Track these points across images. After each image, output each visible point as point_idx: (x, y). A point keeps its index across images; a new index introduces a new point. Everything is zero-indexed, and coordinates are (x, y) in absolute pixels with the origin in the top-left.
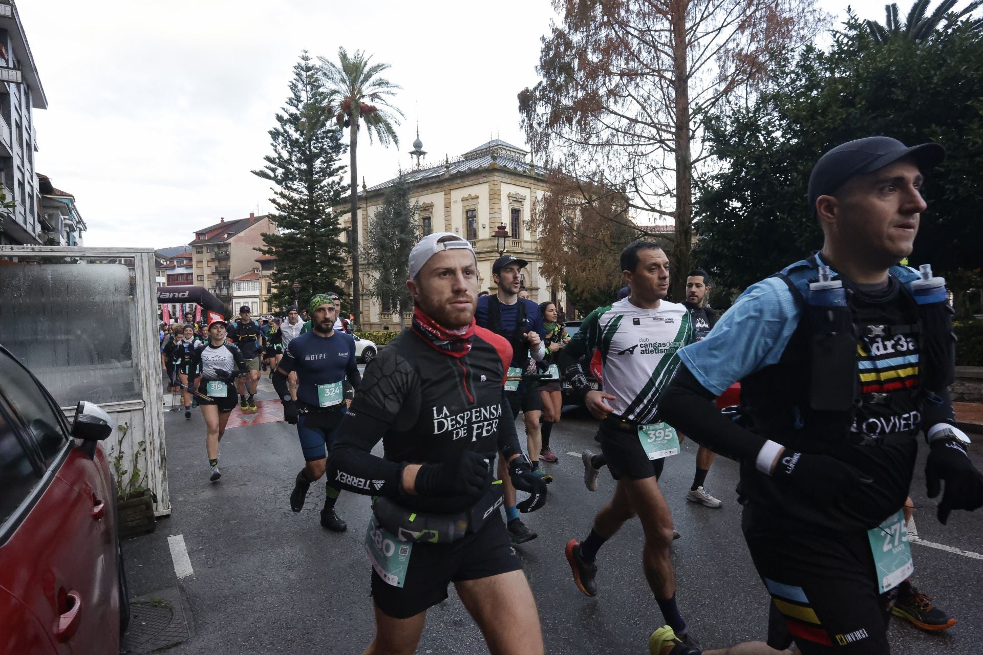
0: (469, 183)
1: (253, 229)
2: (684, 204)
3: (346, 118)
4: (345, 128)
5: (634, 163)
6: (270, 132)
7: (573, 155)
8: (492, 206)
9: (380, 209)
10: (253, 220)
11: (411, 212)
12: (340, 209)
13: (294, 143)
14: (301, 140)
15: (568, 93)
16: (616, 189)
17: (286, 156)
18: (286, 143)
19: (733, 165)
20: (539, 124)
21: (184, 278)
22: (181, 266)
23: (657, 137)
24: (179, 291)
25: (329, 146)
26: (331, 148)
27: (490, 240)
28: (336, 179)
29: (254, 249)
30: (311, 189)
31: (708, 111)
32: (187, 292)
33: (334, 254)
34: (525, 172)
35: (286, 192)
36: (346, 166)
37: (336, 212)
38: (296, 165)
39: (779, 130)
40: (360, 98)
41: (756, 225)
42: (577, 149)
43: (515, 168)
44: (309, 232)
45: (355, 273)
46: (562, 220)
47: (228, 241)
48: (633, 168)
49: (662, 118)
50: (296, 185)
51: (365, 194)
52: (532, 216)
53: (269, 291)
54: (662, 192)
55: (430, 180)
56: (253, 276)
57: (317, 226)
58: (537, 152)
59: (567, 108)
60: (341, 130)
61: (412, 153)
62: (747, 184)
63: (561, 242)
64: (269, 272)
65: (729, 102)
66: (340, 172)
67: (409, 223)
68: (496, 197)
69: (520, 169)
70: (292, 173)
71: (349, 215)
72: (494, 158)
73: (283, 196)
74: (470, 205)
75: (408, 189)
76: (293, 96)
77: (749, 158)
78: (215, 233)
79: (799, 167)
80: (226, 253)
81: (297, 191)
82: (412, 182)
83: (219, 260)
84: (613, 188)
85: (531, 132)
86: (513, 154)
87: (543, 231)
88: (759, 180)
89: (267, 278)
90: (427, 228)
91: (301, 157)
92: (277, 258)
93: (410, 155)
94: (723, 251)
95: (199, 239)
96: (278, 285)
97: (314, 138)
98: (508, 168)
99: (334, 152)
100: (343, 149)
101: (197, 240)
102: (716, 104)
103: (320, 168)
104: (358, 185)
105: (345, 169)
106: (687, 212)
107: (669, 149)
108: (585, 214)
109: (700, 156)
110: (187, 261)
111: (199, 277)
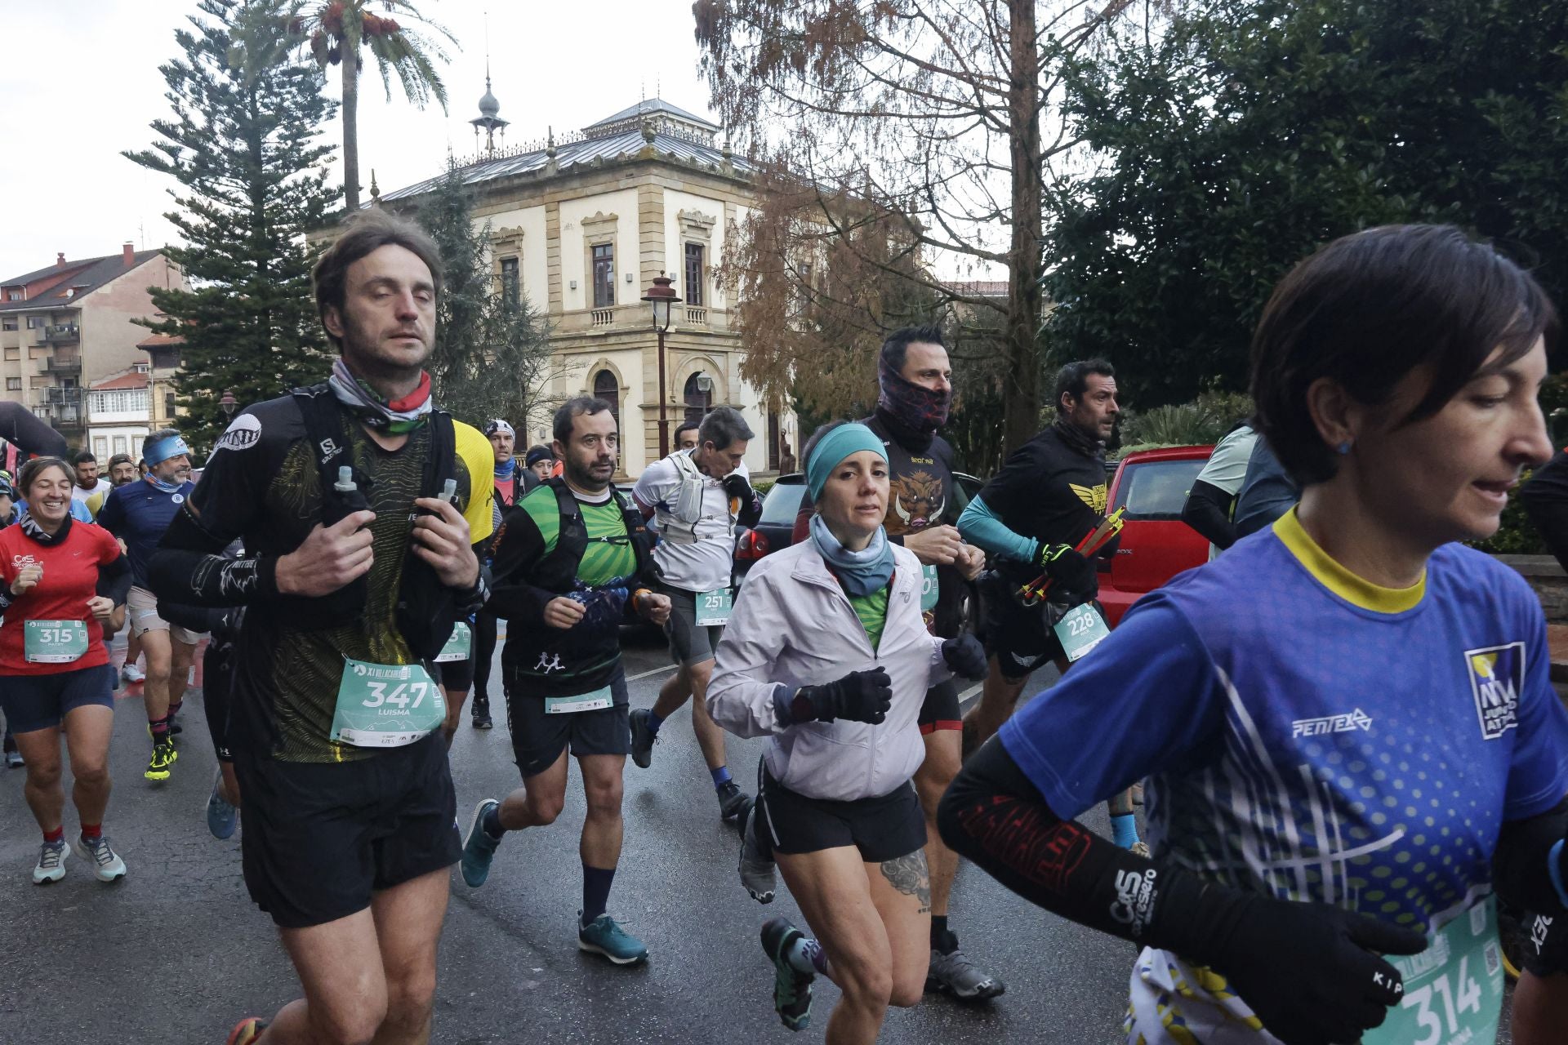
0: (598, 189)
1: (132, 280)
2: (1027, 239)
3: (332, 44)
4: (329, 66)
5: (927, 155)
6: (164, 70)
7: (805, 133)
8: (646, 237)
10: (130, 259)
11: (475, 246)
13: (219, 94)
14: (234, 88)
15: (798, 6)
16: (894, 205)
17: (199, 121)
18: (200, 94)
19: (1123, 162)
20: (738, 69)
23: (975, 101)
25: (295, 103)
26: (300, 106)
27: (641, 306)
28: (313, 173)
29: (133, 321)
30: (258, 193)
31: (1074, 52)
33: (310, 333)
34: (712, 167)
35: (203, 200)
36: (334, 147)
37: (313, 244)
38: (224, 142)
39: (1208, 93)
40: (361, 1)
41: (1163, 281)
42: (813, 120)
43: (693, 160)
44: (254, 286)
46: (786, 266)
47: (76, 304)
48: (926, 164)
49: (983, 62)
50: (224, 184)
52: (723, 258)
53: (170, 412)
54: (986, 213)
55: (516, 182)
56: (133, 381)
57: (272, 274)
58: (735, 123)
59: (793, 36)
60: (322, 68)
61: (477, 123)
62: (1147, 200)
63: (783, 313)
64: (170, 372)
65: (1112, 34)
66: (321, 159)
67: (471, 269)
68: (654, 217)
69: (702, 162)
70: (215, 159)
72: (650, 138)
73: (195, 207)
74: (600, 234)
75: (470, 197)
77: (1152, 149)
78: (43, 287)
79: (1245, 167)
80: (71, 329)
81: (228, 199)
82: (476, 184)
83: (57, 345)
84: (888, 202)
85: (722, 84)
86: (688, 130)
87: (746, 290)
88: (1168, 193)
89: (166, 385)
90: (509, 281)
91: (234, 126)
92: (185, 341)
93: (472, 126)
94: (1100, 332)
95: (9, 298)
96: (190, 398)
97: (263, 84)
98: (677, 159)
99: (308, 116)
100: (327, 110)
101: (5, 302)
102: (1090, 37)
103: (277, 149)
104: (361, 189)
105: (333, 153)
106: (1033, 254)
107: (997, 127)
108: (834, 255)
109: (1057, 142)
111: (11, 382)
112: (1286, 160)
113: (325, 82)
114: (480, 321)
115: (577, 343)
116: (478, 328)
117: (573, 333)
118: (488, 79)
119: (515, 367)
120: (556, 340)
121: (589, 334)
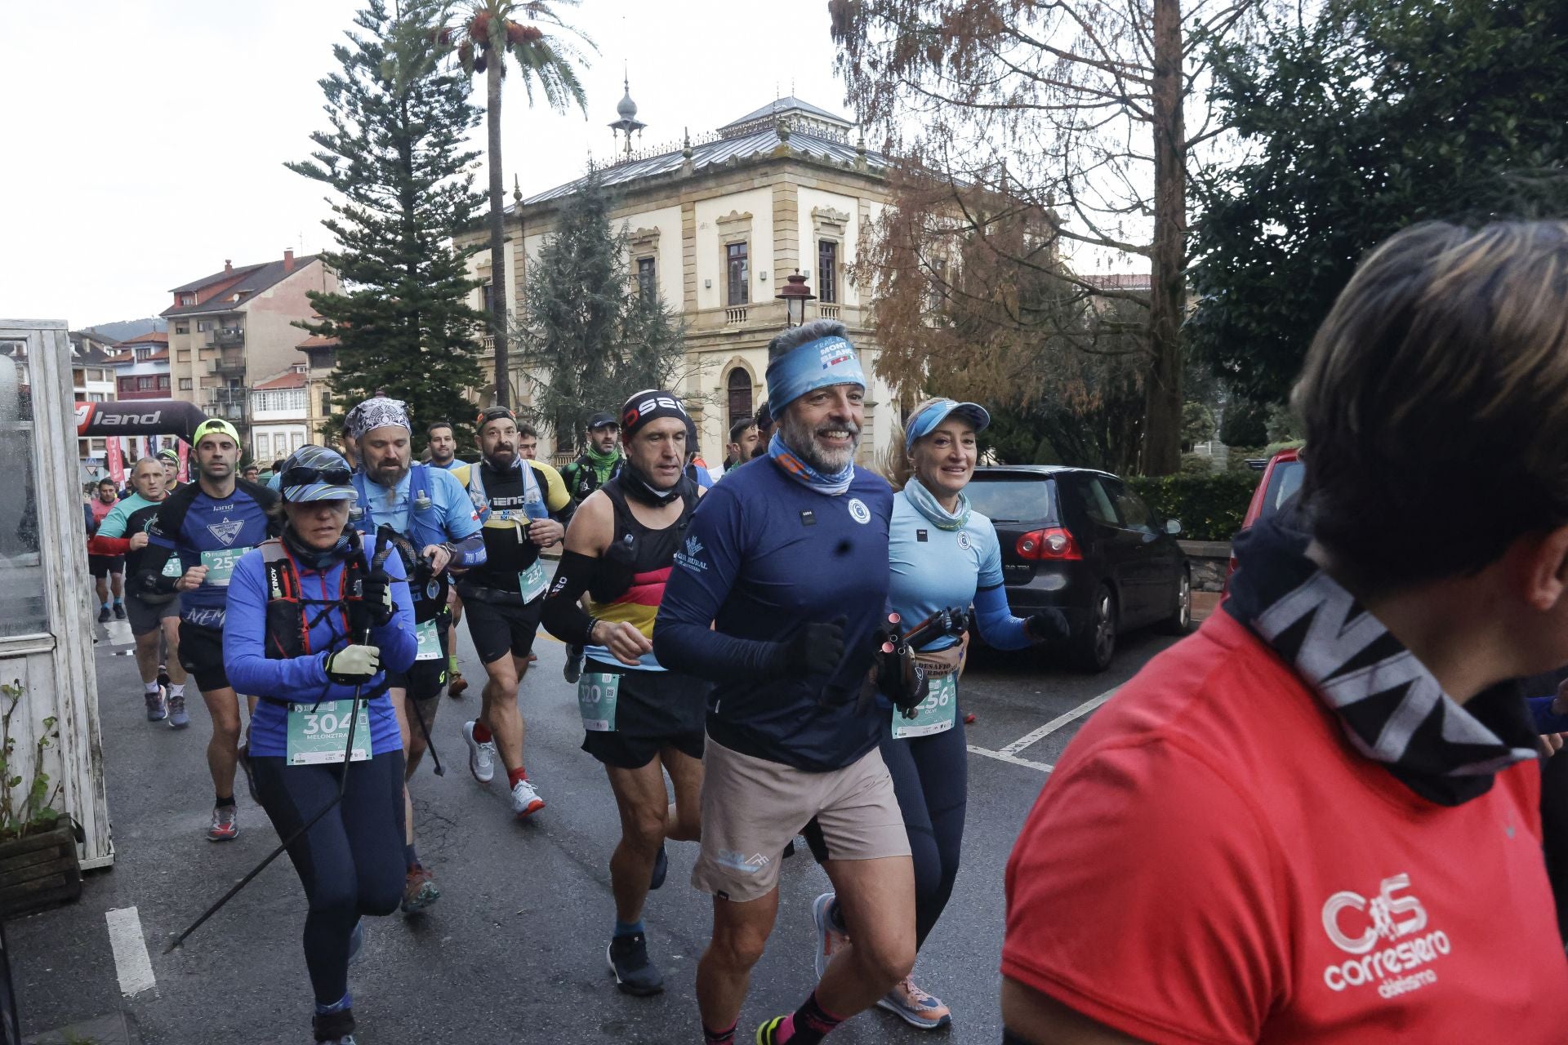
0: (733, 188)
1: (292, 284)
2: (1171, 230)
3: (478, 52)
4: (475, 74)
5: (1066, 146)
6: (322, 83)
7: (941, 128)
8: (780, 235)
9: (550, 242)
10: (289, 265)
11: (613, 247)
12: (468, 241)
13: (372, 105)
14: (387, 99)
16: (1031, 198)
17: (354, 131)
18: (355, 104)
19: (1272, 149)
20: (873, 65)
21: (152, 383)
22: (147, 360)
23: (1117, 91)
24: (140, 410)
25: (443, 111)
26: (447, 114)
27: (776, 304)
28: (459, 179)
29: (293, 324)
30: (408, 200)
31: (1221, 37)
33: (458, 334)
34: (846, 164)
35: (357, 207)
36: (480, 153)
37: (459, 247)
38: (377, 151)
39: (1365, 74)
40: (506, 11)
41: (1315, 272)
42: (950, 115)
43: (827, 157)
44: (404, 289)
45: (501, 372)
46: (921, 262)
47: (241, 308)
48: (1065, 155)
49: (1125, 50)
50: (378, 191)
51: (518, 211)
52: (858, 255)
53: (326, 410)
54: (1127, 204)
55: (653, 182)
56: (292, 380)
57: (421, 277)
58: (869, 121)
59: (929, 30)
60: (468, 77)
61: (615, 126)
62: (1299, 187)
63: (917, 310)
64: (326, 372)
65: (1262, 16)
66: (467, 165)
67: (609, 270)
68: (788, 215)
69: (837, 159)
70: (369, 168)
71: (485, 256)
72: (784, 136)
73: (350, 214)
74: (734, 233)
75: (609, 199)
76: (368, 7)
77: (1304, 134)
78: (213, 292)
79: (1406, 151)
80: (237, 331)
81: (381, 205)
82: (614, 186)
83: (224, 348)
84: (1026, 196)
85: (857, 80)
86: (822, 127)
87: (881, 286)
88: (1323, 180)
89: (322, 385)
90: (646, 281)
91: (386, 134)
92: (340, 343)
93: (611, 129)
94: (1247, 325)
95: (182, 304)
96: (344, 397)
97: (413, 95)
98: (811, 157)
99: (455, 123)
100: (474, 116)
101: (178, 307)
102: (1239, 20)
103: (426, 156)
104: (505, 193)
105: (478, 159)
106: (1177, 245)
107: (1139, 116)
108: (969, 250)
109: (1203, 129)
110: (159, 349)
111: (183, 382)
112: (1451, 142)
113: (471, 90)
114: (617, 321)
115: (712, 341)
116: (616, 327)
117: (708, 331)
118: (626, 82)
119: (652, 365)
120: (691, 338)
121: (723, 331)
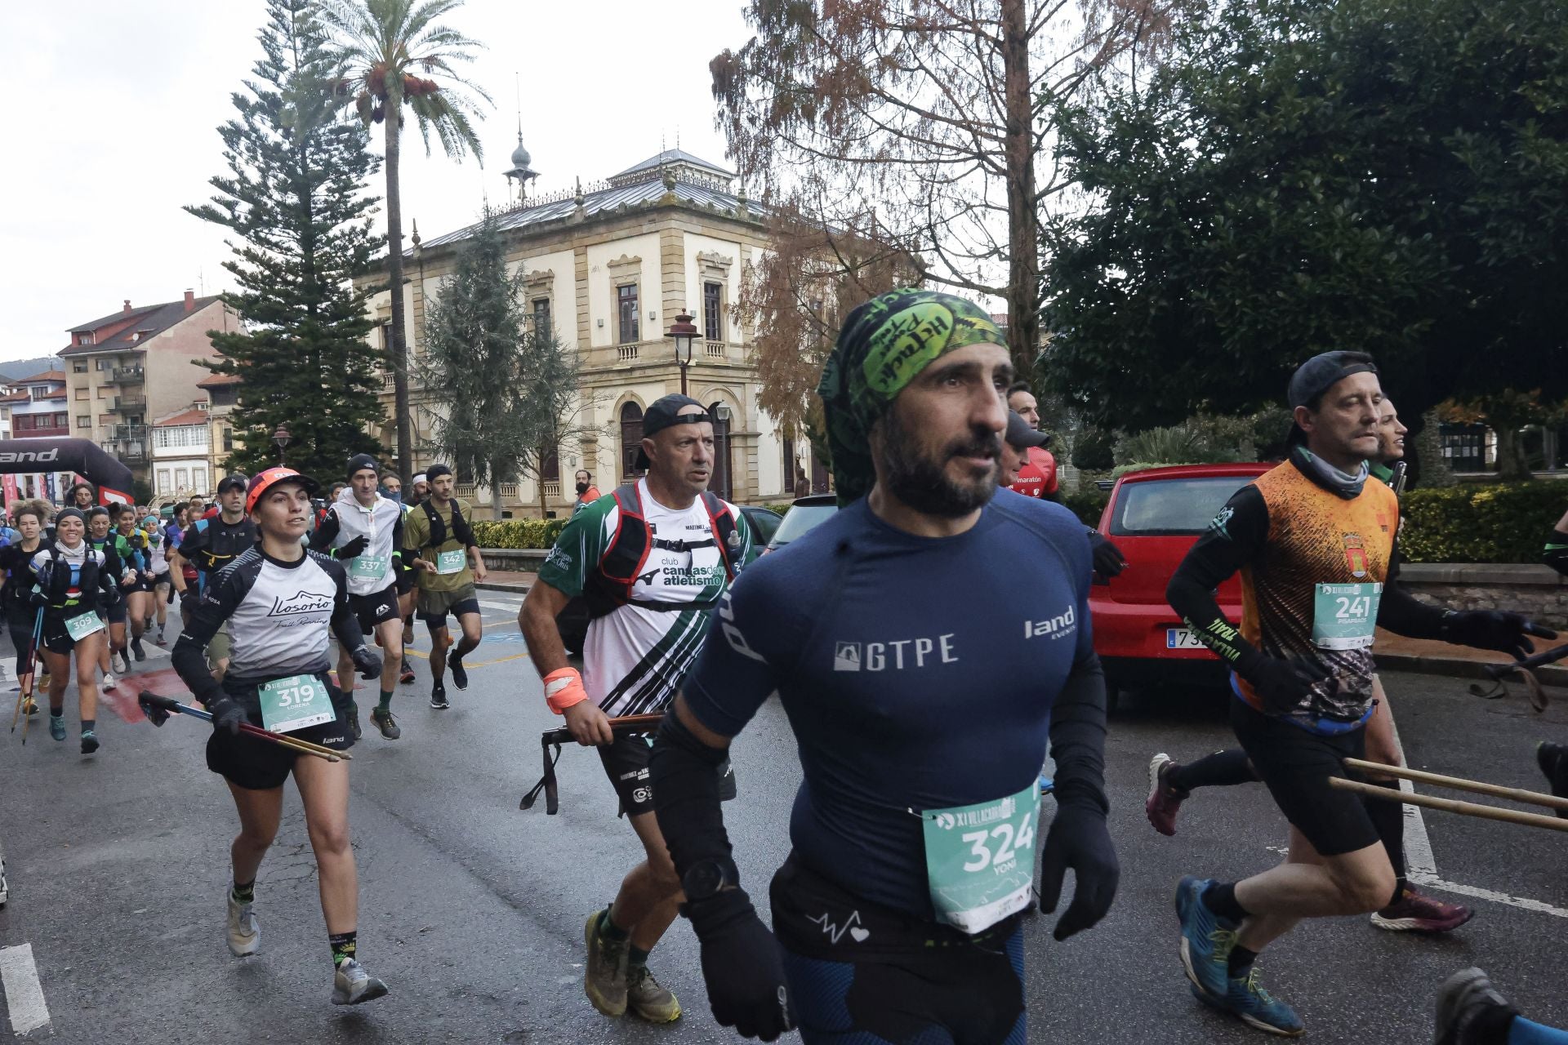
0: (623, 233)
1: (193, 324)
2: (1024, 275)
3: (376, 103)
4: (373, 124)
5: (930, 197)
6: (221, 130)
7: (815, 179)
8: (668, 278)
9: (448, 284)
10: (190, 305)
11: (509, 288)
12: (367, 282)
13: (272, 152)
14: (286, 146)
15: (807, 62)
16: (899, 244)
17: (254, 177)
18: (255, 151)
19: (1113, 201)
20: (752, 120)
21: (49, 421)
22: (43, 399)
23: (973, 147)
24: (37, 448)
25: (342, 159)
26: (347, 162)
27: (665, 342)
28: (358, 223)
29: (193, 362)
30: (308, 242)
31: (1065, 100)
32: (55, 451)
33: (359, 371)
34: (729, 212)
35: (258, 250)
36: (378, 198)
37: (359, 289)
38: (277, 196)
39: (1192, 136)
40: (403, 64)
41: (1153, 311)
42: (824, 168)
43: (710, 205)
44: (305, 329)
45: (401, 409)
46: (799, 303)
47: (141, 347)
48: (929, 205)
49: (981, 111)
50: (277, 235)
51: (417, 254)
52: (741, 296)
53: (228, 446)
54: (985, 250)
55: (547, 228)
56: (194, 417)
57: (322, 317)
58: (750, 171)
59: (804, 89)
60: (366, 127)
61: (510, 174)
62: (1136, 236)
63: (797, 347)
64: (228, 409)
65: (1101, 82)
66: (366, 210)
67: (506, 310)
68: (675, 259)
69: (720, 207)
70: (269, 212)
71: (385, 297)
72: (670, 186)
73: (251, 256)
74: (624, 276)
75: (504, 243)
76: (266, 57)
77: (1140, 188)
78: (112, 332)
79: (1228, 204)
80: (136, 370)
81: (281, 248)
82: (510, 231)
83: (123, 386)
84: (894, 242)
85: (737, 134)
86: (706, 178)
87: (762, 326)
88: (1157, 229)
89: (224, 421)
90: (541, 320)
91: (286, 181)
92: (241, 380)
93: (505, 177)
94: (1094, 360)
95: (80, 343)
96: (246, 433)
97: (312, 142)
98: (696, 205)
99: (354, 170)
100: (372, 164)
101: (76, 346)
102: (1080, 86)
103: (326, 201)
104: (403, 237)
105: (377, 204)
106: (1031, 288)
107: (994, 170)
108: (843, 291)
109: (1051, 183)
110: (55, 388)
111: (81, 420)
112: (1267, 197)
113: (370, 139)
114: (514, 358)
115: (605, 377)
116: (513, 364)
117: (601, 368)
118: (520, 133)
119: (548, 400)
120: (586, 374)
121: (615, 368)
